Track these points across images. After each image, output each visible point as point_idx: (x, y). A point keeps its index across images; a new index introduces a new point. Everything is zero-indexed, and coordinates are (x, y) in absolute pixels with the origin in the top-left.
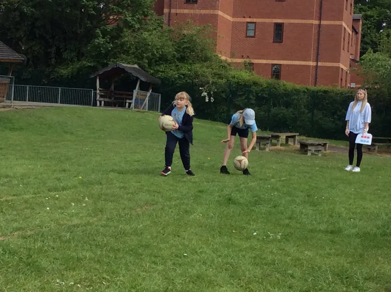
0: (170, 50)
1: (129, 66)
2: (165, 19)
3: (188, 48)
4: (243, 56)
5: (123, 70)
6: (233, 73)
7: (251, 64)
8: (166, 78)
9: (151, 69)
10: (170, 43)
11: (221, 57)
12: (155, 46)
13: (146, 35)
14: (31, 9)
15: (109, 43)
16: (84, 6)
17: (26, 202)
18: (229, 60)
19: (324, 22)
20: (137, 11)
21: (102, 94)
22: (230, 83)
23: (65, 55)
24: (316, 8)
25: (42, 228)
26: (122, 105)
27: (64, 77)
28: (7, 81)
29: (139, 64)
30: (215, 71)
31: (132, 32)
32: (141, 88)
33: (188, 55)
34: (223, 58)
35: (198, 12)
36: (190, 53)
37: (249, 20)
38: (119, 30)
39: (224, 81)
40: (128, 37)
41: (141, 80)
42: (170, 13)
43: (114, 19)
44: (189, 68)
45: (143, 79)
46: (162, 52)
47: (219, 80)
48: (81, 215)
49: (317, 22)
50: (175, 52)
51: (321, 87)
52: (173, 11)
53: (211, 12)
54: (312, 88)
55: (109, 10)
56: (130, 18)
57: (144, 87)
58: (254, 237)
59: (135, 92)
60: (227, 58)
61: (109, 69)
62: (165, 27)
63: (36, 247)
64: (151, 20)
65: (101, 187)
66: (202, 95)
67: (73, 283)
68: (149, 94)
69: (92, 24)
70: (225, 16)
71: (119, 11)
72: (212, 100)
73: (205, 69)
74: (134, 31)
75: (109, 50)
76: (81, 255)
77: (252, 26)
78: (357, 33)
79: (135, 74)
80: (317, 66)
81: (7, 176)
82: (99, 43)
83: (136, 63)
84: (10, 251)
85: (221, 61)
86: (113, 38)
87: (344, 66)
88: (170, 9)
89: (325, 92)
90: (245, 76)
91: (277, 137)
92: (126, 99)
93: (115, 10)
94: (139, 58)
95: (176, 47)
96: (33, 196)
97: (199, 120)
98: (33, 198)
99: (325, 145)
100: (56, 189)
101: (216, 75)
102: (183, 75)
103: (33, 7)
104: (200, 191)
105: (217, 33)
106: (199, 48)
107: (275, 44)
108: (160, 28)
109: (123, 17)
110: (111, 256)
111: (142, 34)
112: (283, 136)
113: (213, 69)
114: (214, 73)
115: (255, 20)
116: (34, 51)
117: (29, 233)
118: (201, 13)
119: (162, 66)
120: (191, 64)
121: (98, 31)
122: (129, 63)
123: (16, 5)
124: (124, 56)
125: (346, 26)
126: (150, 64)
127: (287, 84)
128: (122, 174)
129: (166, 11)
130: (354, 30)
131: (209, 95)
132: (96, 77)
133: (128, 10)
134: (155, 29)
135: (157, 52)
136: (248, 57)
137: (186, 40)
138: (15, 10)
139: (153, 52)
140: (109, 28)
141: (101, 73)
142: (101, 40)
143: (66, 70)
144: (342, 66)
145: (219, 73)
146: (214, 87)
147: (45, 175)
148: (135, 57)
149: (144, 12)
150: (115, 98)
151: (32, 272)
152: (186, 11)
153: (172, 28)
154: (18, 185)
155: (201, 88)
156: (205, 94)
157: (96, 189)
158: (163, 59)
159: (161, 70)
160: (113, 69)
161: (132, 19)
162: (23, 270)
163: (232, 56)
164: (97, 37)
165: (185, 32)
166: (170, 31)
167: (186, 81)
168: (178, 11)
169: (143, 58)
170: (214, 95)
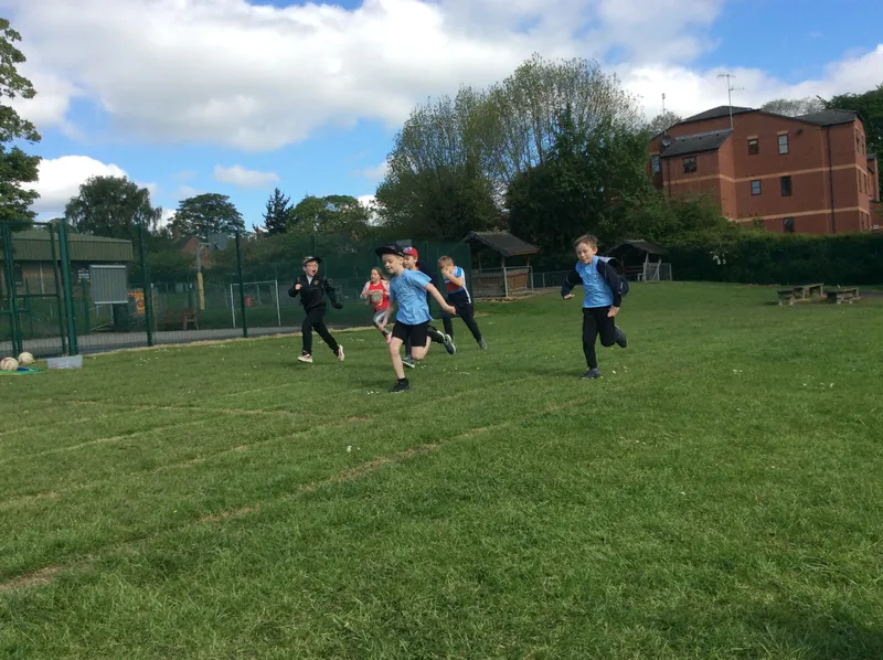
0: (675, 220)
1: (636, 241)
2: (665, 193)
3: (693, 216)
4: (751, 216)
5: (630, 246)
6: (743, 232)
7: (762, 221)
8: (673, 247)
9: (658, 241)
10: (673, 214)
11: (728, 219)
12: (659, 218)
13: (648, 210)
14: (537, 204)
15: (612, 223)
16: (585, 193)
18: (737, 221)
19: (834, 168)
22: (742, 243)
24: (824, 156)
26: (634, 279)
29: (645, 239)
30: (724, 233)
31: (634, 210)
32: (651, 261)
33: (694, 222)
34: (731, 220)
35: (698, 179)
36: (696, 219)
37: (752, 178)
38: (621, 209)
39: (735, 241)
40: (631, 214)
41: (650, 255)
42: (669, 185)
43: (615, 200)
44: (697, 234)
45: (651, 252)
46: (667, 223)
47: (730, 242)
49: (827, 169)
50: (680, 222)
51: (841, 233)
52: (673, 182)
53: (712, 177)
54: (830, 235)
55: (609, 192)
57: (653, 259)
58: (805, 388)
59: (645, 265)
60: (735, 219)
61: (616, 247)
62: (667, 199)
64: (651, 195)
66: (714, 259)
68: (658, 265)
69: (594, 209)
70: (727, 178)
71: (618, 192)
72: (725, 262)
73: (713, 233)
74: (637, 209)
75: (614, 230)
77: (756, 184)
78: (873, 173)
79: (643, 248)
80: (833, 214)
82: (603, 225)
83: (642, 238)
85: (729, 223)
86: (616, 219)
87: (864, 208)
88: (669, 180)
89: (847, 238)
90: (756, 234)
91: (801, 289)
92: (637, 272)
93: (615, 192)
94: (643, 232)
95: (680, 217)
97: (713, 283)
99: (855, 291)
101: (726, 237)
102: (692, 242)
105: (720, 196)
106: (704, 213)
107: (784, 198)
108: (661, 201)
111: (644, 209)
112: (806, 288)
113: (721, 232)
114: (723, 236)
115: (759, 178)
116: (545, 241)
118: (702, 179)
119: (668, 236)
120: (697, 230)
121: (601, 214)
122: (635, 239)
123: (524, 203)
124: (630, 233)
125: (861, 167)
126: (656, 237)
127: (803, 235)
129: (665, 183)
130: (870, 170)
131: (721, 258)
134: (657, 203)
135: (661, 225)
136: (756, 215)
137: (689, 209)
138: (523, 207)
139: (658, 225)
140: (612, 208)
142: (604, 222)
144: (861, 209)
145: (728, 235)
146: (725, 249)
148: (640, 232)
149: (642, 189)
150: (627, 274)
152: (686, 180)
153: (672, 199)
155: (711, 252)
156: (717, 257)
158: (669, 230)
159: (668, 240)
160: (622, 246)
163: (740, 216)
165: (687, 201)
166: (672, 202)
167: (695, 247)
168: (678, 182)
169: (648, 231)
170: (727, 257)
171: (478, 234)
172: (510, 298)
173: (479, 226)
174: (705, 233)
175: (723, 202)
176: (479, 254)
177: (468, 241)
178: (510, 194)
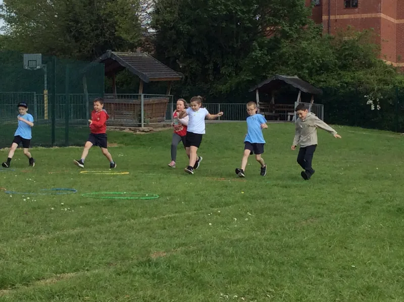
0: (331, 58)
1: (289, 77)
2: (324, 27)
3: (350, 55)
5: (282, 82)
6: (399, 78)
8: (327, 87)
9: (312, 79)
10: (330, 51)
11: (386, 62)
12: (315, 55)
13: (304, 44)
14: (187, 27)
15: (266, 55)
16: (239, 20)
17: (188, 218)
18: (395, 65)
20: (294, 21)
21: (263, 108)
22: (397, 89)
23: (223, 70)
25: (205, 244)
26: (283, 118)
27: (223, 93)
28: (166, 100)
29: (299, 75)
30: (380, 77)
31: (290, 42)
32: (303, 100)
33: (351, 62)
34: (388, 63)
35: (359, 16)
36: (352, 59)
38: (277, 41)
39: (391, 87)
40: (286, 47)
41: (302, 93)
42: (329, 20)
43: (271, 30)
44: (352, 75)
45: (305, 90)
46: (323, 61)
47: (385, 87)
48: (243, 229)
50: (336, 61)
52: (332, 17)
53: (373, 15)
55: (265, 22)
56: (288, 28)
57: (306, 98)
59: (297, 104)
60: (393, 63)
61: (268, 81)
62: (325, 35)
63: (199, 262)
64: (309, 28)
65: (263, 201)
66: (368, 103)
67: (237, 296)
68: (311, 106)
69: (249, 37)
70: (387, 18)
71: (275, 22)
72: (379, 107)
73: (369, 76)
74: (293, 41)
75: (267, 63)
76: (244, 269)
79: (296, 86)
81: (169, 194)
82: (256, 56)
83: (295, 74)
84: (173, 266)
85: (386, 67)
86: (271, 50)
88: (329, 15)
92: (288, 112)
93: (271, 21)
94: (299, 68)
95: (337, 55)
96: (195, 212)
97: (365, 129)
98: (195, 214)
100: (218, 205)
101: (382, 81)
102: (346, 83)
103: (189, 24)
104: (368, 202)
105: (380, 37)
106: (362, 54)
108: (319, 37)
109: (280, 28)
110: (275, 269)
111: (301, 43)
113: (377, 75)
114: (379, 79)
116: (192, 68)
117: (192, 248)
118: (362, 17)
119: (323, 75)
120: (353, 71)
121: (255, 43)
122: (288, 75)
123: (172, 24)
124: (284, 68)
126: (310, 74)
128: (286, 187)
129: (325, 17)
131: (375, 103)
132: (255, 91)
133: (284, 20)
134: (314, 38)
135: (317, 62)
137: (347, 47)
138: (171, 29)
139: (313, 61)
140: (267, 39)
141: (260, 86)
142: (258, 53)
143: (224, 86)
145: (385, 78)
146: (380, 94)
147: (207, 192)
148: (294, 68)
149: (302, 21)
150: (276, 112)
151: (196, 286)
152: (346, 17)
153: (332, 35)
154: (180, 202)
155: (365, 96)
156: (371, 102)
157: (259, 204)
158: (324, 68)
159: (323, 80)
160: (273, 81)
161: (290, 29)
162: (187, 284)
163: (398, 60)
164: (253, 50)
165: (346, 38)
166: (330, 38)
167: (350, 89)
168: (338, 17)
169: (303, 68)
170: (382, 102)
171: (115, 53)
172: (146, 129)
173: (121, 45)
174: (360, 74)
175: (382, 43)
176: (118, 77)
177: (102, 61)
178: (157, 12)
